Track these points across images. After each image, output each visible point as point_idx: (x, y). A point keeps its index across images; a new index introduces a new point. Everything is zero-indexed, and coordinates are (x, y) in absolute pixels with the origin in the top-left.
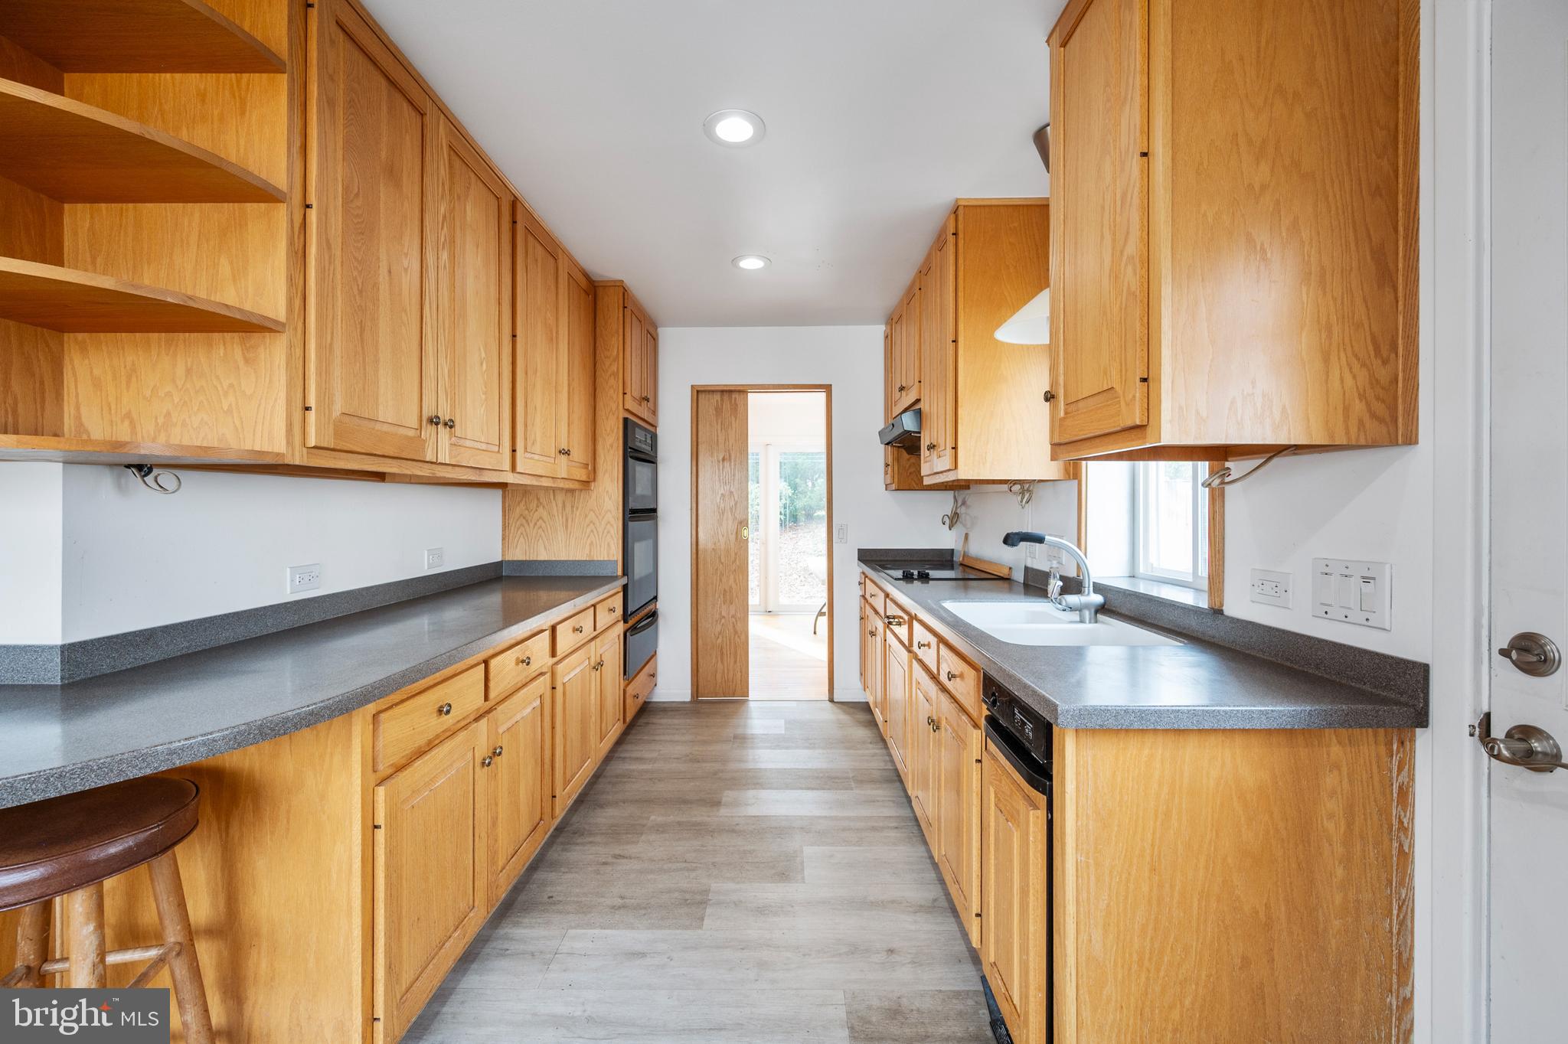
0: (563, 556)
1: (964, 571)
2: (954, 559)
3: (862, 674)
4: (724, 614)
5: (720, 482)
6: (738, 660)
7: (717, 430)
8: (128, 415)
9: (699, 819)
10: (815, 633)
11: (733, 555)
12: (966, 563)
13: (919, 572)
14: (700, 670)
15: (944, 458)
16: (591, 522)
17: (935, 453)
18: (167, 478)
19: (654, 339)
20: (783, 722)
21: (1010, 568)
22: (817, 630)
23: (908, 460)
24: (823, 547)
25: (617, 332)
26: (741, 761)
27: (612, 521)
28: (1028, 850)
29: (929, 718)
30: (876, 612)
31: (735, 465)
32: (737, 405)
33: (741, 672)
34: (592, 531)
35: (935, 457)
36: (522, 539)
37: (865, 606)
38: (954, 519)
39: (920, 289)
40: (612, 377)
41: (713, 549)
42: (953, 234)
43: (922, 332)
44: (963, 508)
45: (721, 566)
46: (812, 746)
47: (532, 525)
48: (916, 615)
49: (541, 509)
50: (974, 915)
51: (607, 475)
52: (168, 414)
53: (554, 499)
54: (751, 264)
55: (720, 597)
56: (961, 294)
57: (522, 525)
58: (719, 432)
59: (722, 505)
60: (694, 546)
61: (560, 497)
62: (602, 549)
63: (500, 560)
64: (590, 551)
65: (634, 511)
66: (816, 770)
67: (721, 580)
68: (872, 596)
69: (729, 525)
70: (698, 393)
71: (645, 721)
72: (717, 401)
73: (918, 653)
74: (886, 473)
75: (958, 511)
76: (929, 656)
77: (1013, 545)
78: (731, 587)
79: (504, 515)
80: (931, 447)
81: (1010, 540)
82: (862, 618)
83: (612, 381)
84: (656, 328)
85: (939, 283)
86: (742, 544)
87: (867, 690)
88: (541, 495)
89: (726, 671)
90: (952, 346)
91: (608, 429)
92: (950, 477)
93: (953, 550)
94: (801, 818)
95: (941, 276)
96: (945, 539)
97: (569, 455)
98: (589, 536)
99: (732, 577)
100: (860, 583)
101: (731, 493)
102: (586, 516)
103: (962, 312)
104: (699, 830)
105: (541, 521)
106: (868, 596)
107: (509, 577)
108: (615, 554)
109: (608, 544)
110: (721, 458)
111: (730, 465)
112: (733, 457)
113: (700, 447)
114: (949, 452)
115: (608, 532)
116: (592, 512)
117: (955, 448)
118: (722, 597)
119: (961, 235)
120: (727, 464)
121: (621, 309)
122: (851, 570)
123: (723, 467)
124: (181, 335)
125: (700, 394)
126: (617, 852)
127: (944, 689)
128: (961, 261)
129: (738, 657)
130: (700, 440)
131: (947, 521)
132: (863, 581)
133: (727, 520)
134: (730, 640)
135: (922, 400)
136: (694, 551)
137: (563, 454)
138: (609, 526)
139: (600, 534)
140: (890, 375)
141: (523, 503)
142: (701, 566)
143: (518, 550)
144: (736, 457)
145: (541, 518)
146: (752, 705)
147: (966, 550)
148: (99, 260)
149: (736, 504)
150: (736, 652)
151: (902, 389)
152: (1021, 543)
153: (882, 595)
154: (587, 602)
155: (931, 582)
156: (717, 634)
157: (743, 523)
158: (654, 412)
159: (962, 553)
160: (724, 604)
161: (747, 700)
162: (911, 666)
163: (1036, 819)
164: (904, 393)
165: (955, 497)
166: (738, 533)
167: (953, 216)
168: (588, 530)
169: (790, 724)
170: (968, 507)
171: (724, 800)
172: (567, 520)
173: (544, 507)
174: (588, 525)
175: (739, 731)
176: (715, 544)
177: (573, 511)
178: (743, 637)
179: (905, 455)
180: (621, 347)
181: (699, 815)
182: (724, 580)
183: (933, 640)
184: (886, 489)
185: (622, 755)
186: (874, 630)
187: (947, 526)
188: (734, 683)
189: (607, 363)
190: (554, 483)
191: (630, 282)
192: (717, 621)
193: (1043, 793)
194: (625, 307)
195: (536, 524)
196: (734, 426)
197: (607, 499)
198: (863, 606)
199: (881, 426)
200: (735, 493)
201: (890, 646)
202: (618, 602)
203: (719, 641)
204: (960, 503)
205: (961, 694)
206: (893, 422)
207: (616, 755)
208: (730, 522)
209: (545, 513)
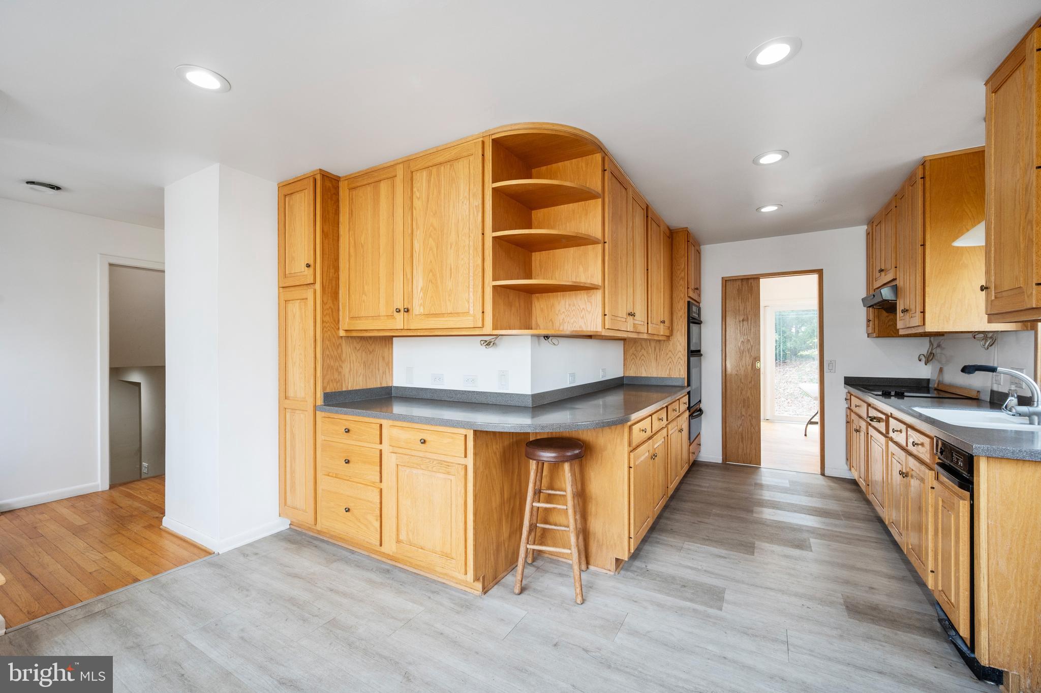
0: (655, 375)
1: (938, 394)
2: (930, 386)
3: (847, 459)
4: (743, 413)
5: (741, 334)
6: (753, 442)
7: (739, 303)
8: (551, 320)
9: (742, 516)
10: (806, 435)
11: (750, 379)
12: (940, 388)
13: (896, 392)
14: (728, 446)
15: (915, 318)
16: (670, 357)
17: (907, 315)
18: (555, 341)
19: (699, 253)
20: (787, 482)
21: (978, 392)
22: (807, 434)
23: (888, 316)
24: (817, 376)
25: (684, 255)
26: (762, 495)
27: (681, 356)
28: (959, 520)
29: (900, 471)
30: (860, 417)
31: (751, 323)
32: (752, 287)
33: (755, 449)
34: (670, 362)
35: (908, 317)
36: (633, 366)
37: (850, 415)
38: (929, 358)
39: (896, 207)
40: (682, 280)
41: (736, 374)
42: (921, 178)
43: (898, 235)
44: (939, 350)
45: (742, 384)
46: (811, 496)
47: (638, 358)
48: (891, 414)
49: (643, 350)
50: (929, 571)
51: (679, 332)
52: (563, 319)
53: (650, 345)
54: (769, 209)
55: (741, 403)
56: (928, 215)
57: (633, 358)
58: (740, 304)
59: (742, 348)
60: (724, 372)
61: (653, 344)
62: (676, 371)
63: (623, 376)
64: (669, 373)
65: (692, 352)
66: (815, 507)
67: (741, 393)
68: (856, 406)
69: (747, 360)
70: (726, 282)
71: (697, 469)
72: (739, 285)
73: (893, 437)
74: (868, 326)
75: (934, 351)
76: (901, 438)
77: (970, 373)
78: (748, 398)
79: (624, 354)
80: (905, 311)
81: (967, 370)
82: (848, 422)
83: (681, 282)
84: (699, 245)
85: (910, 207)
86: (756, 373)
87: (852, 469)
88: (643, 343)
89: (745, 448)
90: (920, 249)
91: (679, 308)
92: (920, 330)
93: (929, 379)
94: (807, 526)
95: (912, 203)
96: (923, 372)
97: (634, 316)
98: (669, 365)
99: (749, 391)
100: (846, 399)
101: (748, 340)
102: (667, 354)
103: (929, 227)
104: (742, 520)
105: (643, 356)
106: (853, 407)
107: (627, 384)
108: (684, 374)
109: (680, 369)
110: (741, 319)
111: (748, 324)
112: (749, 318)
113: (727, 313)
114: (918, 315)
115: (679, 363)
116: (670, 352)
117: (923, 312)
118: (742, 403)
119: (927, 179)
120: (745, 323)
121: (686, 243)
122: (838, 392)
123: (743, 325)
124: (567, 292)
125: (727, 282)
126: (699, 520)
127: (910, 454)
128: (928, 195)
129: (753, 440)
130: (727, 309)
131: (923, 359)
132: (849, 398)
133: (745, 357)
134: (748, 429)
135: (898, 280)
136: (724, 375)
137: (631, 315)
138: (680, 359)
139: (675, 364)
140: (871, 260)
141: (634, 347)
142: (728, 385)
143: (631, 371)
144: (751, 319)
145: (643, 355)
146: (762, 469)
147: (941, 379)
148: (542, 270)
149: (752, 347)
150: (752, 437)
151: (881, 271)
152: (976, 372)
153: (865, 405)
154: (675, 398)
155: (905, 398)
156: (739, 425)
157: (757, 359)
158: (699, 295)
159: (937, 382)
160: (744, 407)
161: (760, 467)
162: (887, 446)
163: (964, 507)
164: (883, 274)
165: (930, 341)
166: (753, 365)
167: (921, 167)
168: (668, 362)
169: (792, 482)
170: (943, 349)
171: (754, 510)
172: (657, 356)
173: (644, 349)
174: (668, 359)
175: (758, 482)
176: (737, 371)
177: (660, 352)
178: (757, 428)
179: (884, 313)
180: (686, 263)
181: (743, 515)
182: (744, 393)
183: (903, 427)
184: (868, 337)
185: (688, 482)
186: (858, 428)
187: (923, 362)
188: (751, 455)
189: (679, 272)
190: (638, 336)
191: (691, 227)
192: (739, 418)
193: (968, 490)
194: (688, 241)
195: (640, 358)
196: (750, 300)
197: (678, 345)
198: (849, 414)
199: (864, 295)
200: (751, 340)
201: (871, 436)
202: (686, 399)
203: (740, 429)
204: (935, 346)
205: (922, 453)
206: (874, 293)
207: (685, 482)
208: (748, 359)
209: (645, 352)
